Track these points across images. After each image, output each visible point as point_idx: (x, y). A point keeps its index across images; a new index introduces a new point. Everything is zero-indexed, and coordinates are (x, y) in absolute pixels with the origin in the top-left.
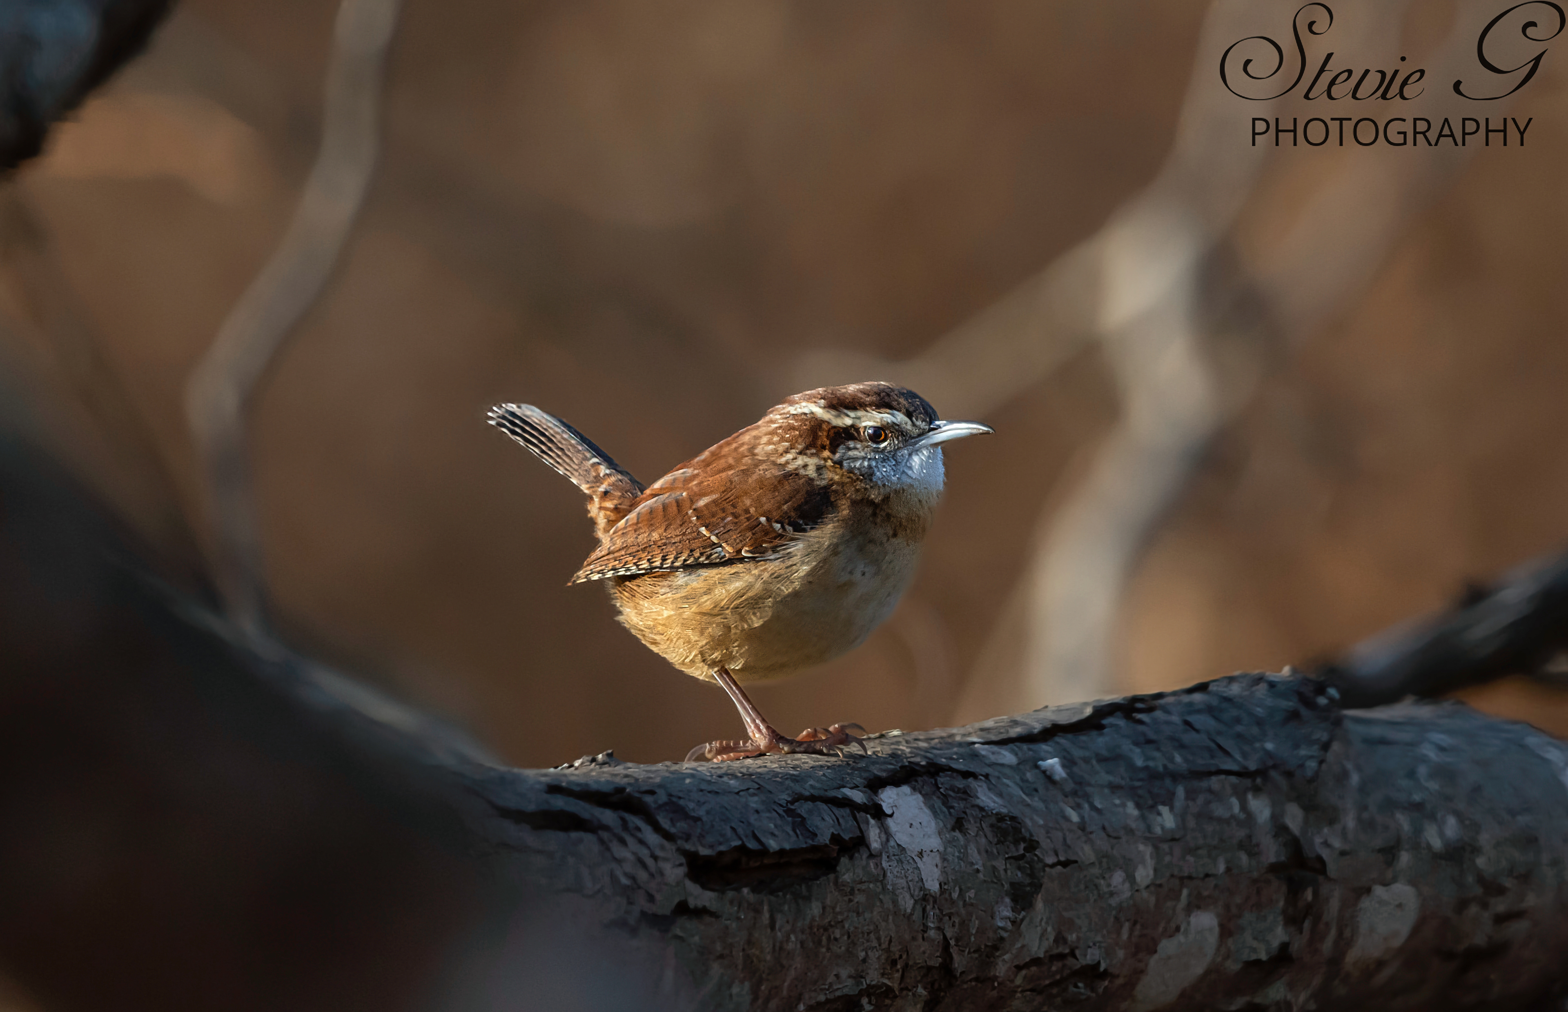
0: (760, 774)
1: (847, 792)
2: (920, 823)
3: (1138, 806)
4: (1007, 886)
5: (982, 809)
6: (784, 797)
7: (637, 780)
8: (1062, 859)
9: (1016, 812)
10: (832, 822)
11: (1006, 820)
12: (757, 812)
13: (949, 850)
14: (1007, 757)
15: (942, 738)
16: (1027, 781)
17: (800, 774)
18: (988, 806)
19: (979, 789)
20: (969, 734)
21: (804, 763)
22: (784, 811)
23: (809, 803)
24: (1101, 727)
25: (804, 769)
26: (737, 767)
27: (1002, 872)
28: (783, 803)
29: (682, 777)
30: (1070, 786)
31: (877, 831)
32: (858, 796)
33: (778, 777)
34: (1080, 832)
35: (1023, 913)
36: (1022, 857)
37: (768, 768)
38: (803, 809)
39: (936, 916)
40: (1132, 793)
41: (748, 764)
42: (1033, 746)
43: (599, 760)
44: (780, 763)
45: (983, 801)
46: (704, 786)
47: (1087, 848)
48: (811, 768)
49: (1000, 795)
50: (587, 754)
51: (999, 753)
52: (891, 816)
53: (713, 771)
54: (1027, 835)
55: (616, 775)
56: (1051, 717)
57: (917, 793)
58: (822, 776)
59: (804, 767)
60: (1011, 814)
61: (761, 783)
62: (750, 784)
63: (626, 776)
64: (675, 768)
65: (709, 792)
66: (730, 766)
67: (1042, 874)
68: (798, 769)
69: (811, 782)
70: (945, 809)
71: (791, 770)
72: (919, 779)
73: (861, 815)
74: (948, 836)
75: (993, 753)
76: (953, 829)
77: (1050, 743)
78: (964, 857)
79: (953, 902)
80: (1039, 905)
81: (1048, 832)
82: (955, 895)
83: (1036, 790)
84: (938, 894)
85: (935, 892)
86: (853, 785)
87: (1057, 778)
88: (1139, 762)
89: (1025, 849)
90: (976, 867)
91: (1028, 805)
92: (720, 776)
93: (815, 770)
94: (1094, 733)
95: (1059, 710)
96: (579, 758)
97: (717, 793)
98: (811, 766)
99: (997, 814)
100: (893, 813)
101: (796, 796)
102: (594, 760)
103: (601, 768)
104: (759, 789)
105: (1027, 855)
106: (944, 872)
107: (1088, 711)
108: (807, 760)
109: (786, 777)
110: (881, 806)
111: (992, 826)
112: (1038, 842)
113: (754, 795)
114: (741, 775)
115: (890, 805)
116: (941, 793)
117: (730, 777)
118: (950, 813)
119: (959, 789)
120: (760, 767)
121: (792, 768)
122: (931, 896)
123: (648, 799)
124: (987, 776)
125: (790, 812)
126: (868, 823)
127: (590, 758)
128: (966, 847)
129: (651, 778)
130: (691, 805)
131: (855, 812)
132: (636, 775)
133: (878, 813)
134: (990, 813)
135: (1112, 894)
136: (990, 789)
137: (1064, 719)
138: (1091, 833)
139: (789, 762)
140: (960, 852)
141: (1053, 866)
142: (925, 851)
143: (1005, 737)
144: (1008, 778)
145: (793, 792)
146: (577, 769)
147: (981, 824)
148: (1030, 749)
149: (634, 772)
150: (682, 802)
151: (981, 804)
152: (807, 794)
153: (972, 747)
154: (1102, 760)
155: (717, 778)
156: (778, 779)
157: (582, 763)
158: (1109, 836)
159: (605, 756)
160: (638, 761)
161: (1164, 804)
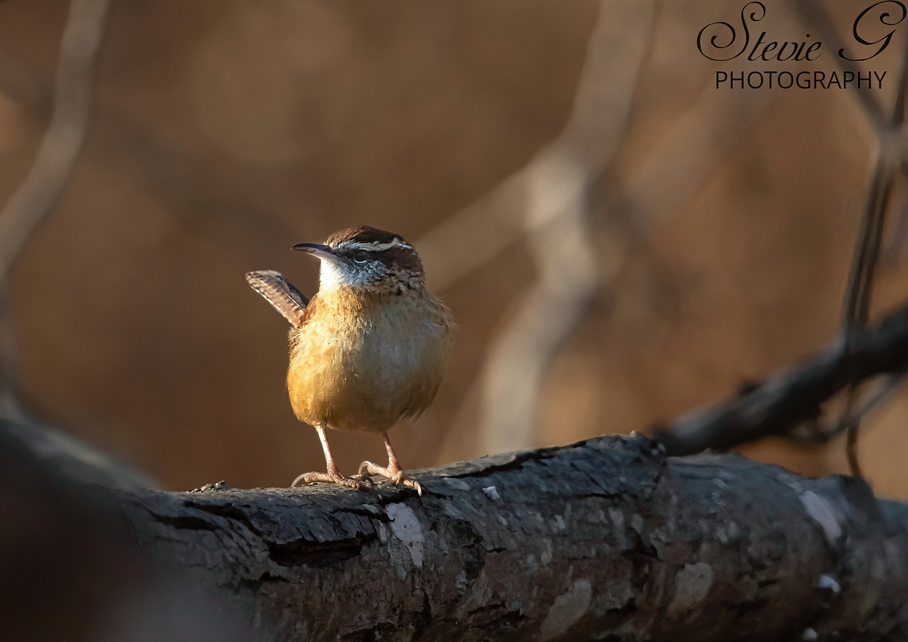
0: (314, 495)
1: (366, 506)
2: (411, 525)
3: (543, 515)
4: (463, 564)
5: (448, 517)
6: (328, 509)
7: (239, 498)
8: (497, 547)
9: (468, 519)
10: (357, 525)
11: (463, 524)
12: (312, 518)
13: (428, 541)
14: (464, 485)
15: (424, 474)
16: (476, 500)
17: (338, 495)
18: (452, 515)
19: (447, 505)
20: (441, 472)
21: (340, 489)
22: (328, 518)
23: (343, 513)
24: (521, 468)
25: (341, 493)
26: (300, 491)
27: (460, 556)
28: (328, 513)
29: (267, 497)
30: (501, 503)
31: (385, 530)
32: (373, 509)
33: (325, 497)
34: (507, 531)
35: (473, 580)
36: (472, 546)
37: (319, 492)
38: (340, 516)
39: (420, 581)
40: (539, 507)
41: (307, 489)
42: (480, 479)
43: (216, 487)
44: (326, 489)
45: (449, 512)
46: (280, 503)
47: (512, 541)
48: (345, 492)
49: (460, 509)
50: (209, 483)
51: (459, 483)
52: (393, 521)
53: (285, 494)
54: (476, 532)
55: (226, 496)
56: (490, 461)
57: (409, 507)
58: (351, 496)
59: (340, 492)
60: (466, 520)
61: (314, 500)
62: (307, 502)
63: (233, 496)
64: (262, 491)
65: (283, 506)
66: (295, 491)
67: (485, 556)
68: (337, 492)
69: (345, 500)
70: (426, 517)
71: (333, 493)
72: (410, 499)
73: (375, 521)
74: (427, 533)
75: (455, 483)
76: (431, 529)
77: (490, 477)
78: (437, 546)
79: (430, 573)
80: (483, 575)
81: (488, 531)
82: (432, 569)
83: (481, 505)
84: (422, 568)
85: (420, 567)
86: (370, 502)
87: (494, 498)
88: (544, 489)
89: (474, 541)
90: (445, 552)
91: (476, 515)
92: (290, 497)
93: (347, 493)
94: (516, 471)
95: (495, 457)
96: (204, 486)
97: (288, 507)
98: (344, 490)
99: (458, 520)
100: (394, 519)
101: (336, 509)
102: (213, 487)
103: (217, 491)
104: (313, 504)
105: (476, 545)
106: (425, 555)
107: (513, 458)
108: (342, 487)
109: (329, 497)
110: (387, 515)
111: (454, 527)
112: (482, 537)
113: (310, 508)
114: (302, 496)
115: (393, 515)
116: (424, 507)
117: (296, 497)
118: (429, 519)
119: (434, 505)
120: (314, 491)
121: (333, 491)
122: (417, 569)
123: (246, 510)
124: (451, 497)
125: (331, 518)
126: (379, 525)
127: (211, 485)
128: (438, 540)
129: (247, 497)
130: (272, 514)
131: (371, 518)
132: (238, 496)
133: (386, 520)
134: (453, 519)
135: (527, 569)
136: (453, 505)
137: (498, 463)
138: (515, 531)
139: (331, 488)
140: (435, 543)
141: (491, 551)
142: (414, 542)
143: (462, 474)
144: (464, 498)
145: (334, 506)
146: (202, 492)
147: (447, 526)
148: (477, 481)
149: (237, 494)
150: (266, 512)
151: (448, 514)
152: (342, 507)
153: (442, 479)
154: (521, 487)
155: (288, 498)
156: (325, 498)
157: (206, 488)
158: (525, 533)
159: (220, 484)
160: (240, 487)
161: (558, 514)
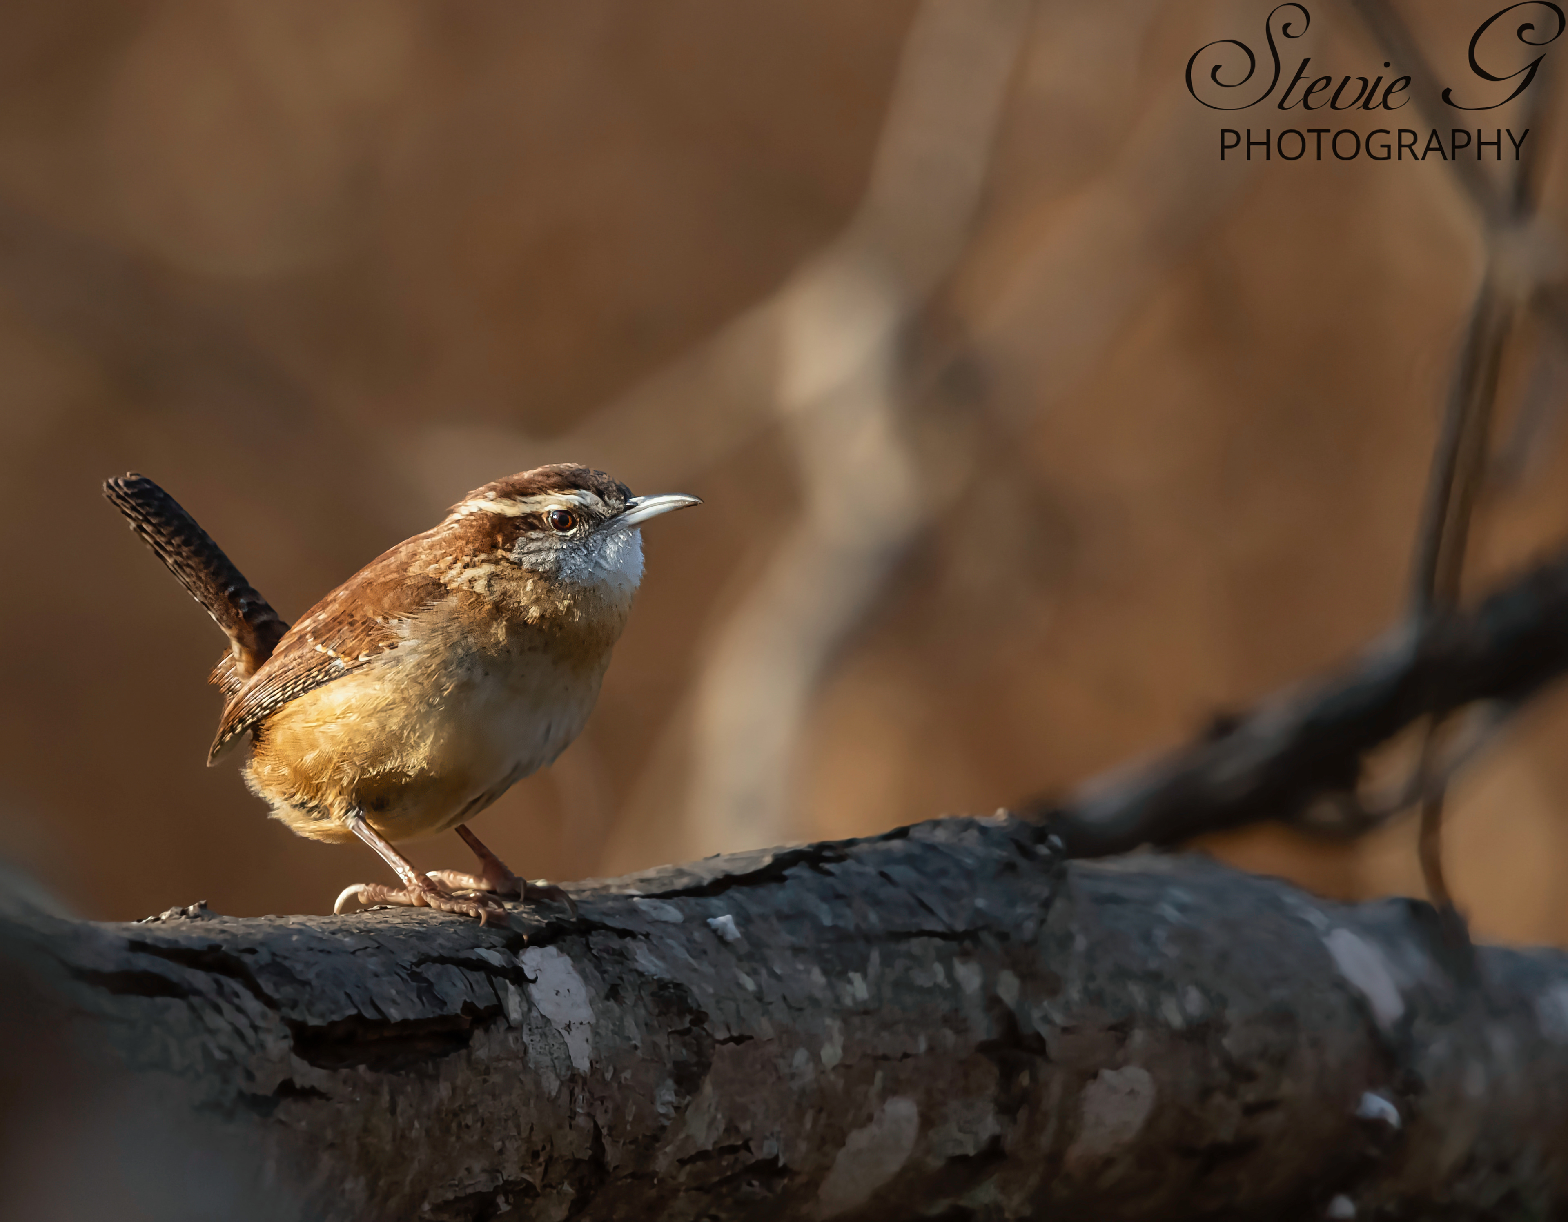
0: (381, 930)
1: (483, 952)
2: (568, 990)
3: (825, 972)
4: (669, 1066)
5: (641, 974)
6: (408, 958)
7: (234, 936)
8: (735, 1034)
9: (680, 979)
10: (464, 988)
11: (669, 988)
12: (376, 975)
13: (602, 1022)
14: (671, 912)
15: (595, 889)
16: (695, 942)
17: (426, 930)
18: (648, 971)
19: (638, 952)
20: (627, 886)
21: (431, 918)
22: (408, 974)
23: (438, 965)
24: (782, 879)
25: (432, 925)
26: (353, 922)
27: (664, 1049)
28: (407, 964)
29: (288, 932)
30: (744, 948)
31: (518, 999)
32: (495, 958)
33: (402, 934)
34: (756, 1003)
35: (688, 1098)
36: (688, 1031)
37: (390, 924)
38: (430, 972)
39: (586, 1100)
40: (820, 958)
41: (367, 919)
42: (702, 901)
43: (190, 913)
44: (403, 917)
45: (642, 964)
46: (314, 944)
47: (765, 1022)
48: (441, 923)
49: (663, 958)
50: (177, 905)
51: (662, 908)
52: (534, 981)
53: (325, 927)
54: (694, 1006)
55: (208, 930)
56: (723, 867)
57: (565, 954)
58: (453, 933)
59: (431, 923)
60: (675, 981)
61: (380, 940)
62: (368, 943)
63: (223, 931)
64: (280, 922)
65: (321, 951)
66: (345, 921)
67: (712, 1051)
68: (425, 925)
69: (440, 941)
70: (598, 974)
71: (416, 927)
72: (568, 938)
73: (498, 980)
74: (600, 1005)
75: (655, 908)
76: (607, 998)
77: (722, 897)
78: (619, 1030)
79: (606, 1084)
80: (708, 1088)
81: (718, 1002)
82: (609, 1076)
83: (705, 952)
84: (589, 1074)
85: (585, 1071)
86: (489, 945)
87: (729, 938)
88: (827, 921)
89: (691, 1022)
90: (634, 1042)
91: (695, 970)
92: (333, 933)
93: (445, 926)
94: (774, 886)
95: (733, 858)
96: (167, 910)
97: (329, 952)
98: (440, 921)
99: (660, 980)
100: (536, 978)
101: (423, 957)
102: (184, 912)
103: (192, 922)
104: (378, 948)
105: (694, 1028)
106: (596, 1048)
107: (767, 860)
108: (435, 915)
109: (410, 934)
110: (522, 969)
111: (653, 994)
112: (706, 1014)
113: (372, 955)
114: (358, 931)
115: (533, 969)
116: (594, 956)
117: (345, 933)
118: (604, 979)
119: (614, 950)
120: (380, 922)
121: (417, 923)
122: (580, 1075)
123: (248, 959)
124: (647, 936)
125: (415, 976)
126: (506, 989)
127: (179, 910)
128: (621, 1019)
129: (251, 934)
130: (299, 967)
131: (492, 976)
132: (234, 931)
133: (519, 978)
134: (650, 978)
135: (793, 1076)
136: (650, 950)
137: (738, 869)
138: (771, 1003)
139: (414, 916)
140: (614, 1025)
141: (724, 1042)
142: (574, 1023)
143: (669, 890)
144: (672, 937)
145: (419, 953)
146: (164, 922)
147: (639, 991)
148: (697, 904)
149: (231, 927)
150: (287, 963)
151: (640, 969)
152: (435, 954)
153: (629, 900)
154: (783, 917)
155: (330, 935)
156: (401, 937)
157: (171, 916)
158: (790, 1007)
159: (197, 908)
160: (237, 914)
161: (856, 970)
